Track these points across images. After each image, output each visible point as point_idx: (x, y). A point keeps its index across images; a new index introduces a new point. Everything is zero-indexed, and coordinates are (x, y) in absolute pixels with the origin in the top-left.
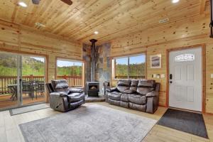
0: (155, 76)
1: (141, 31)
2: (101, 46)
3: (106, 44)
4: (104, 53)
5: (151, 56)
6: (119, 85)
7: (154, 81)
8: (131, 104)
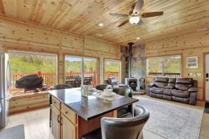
0: (191, 74)
1: (177, 37)
2: (135, 47)
3: (140, 46)
4: (138, 53)
5: (187, 58)
6: (156, 81)
7: (192, 79)
8: (173, 97)
